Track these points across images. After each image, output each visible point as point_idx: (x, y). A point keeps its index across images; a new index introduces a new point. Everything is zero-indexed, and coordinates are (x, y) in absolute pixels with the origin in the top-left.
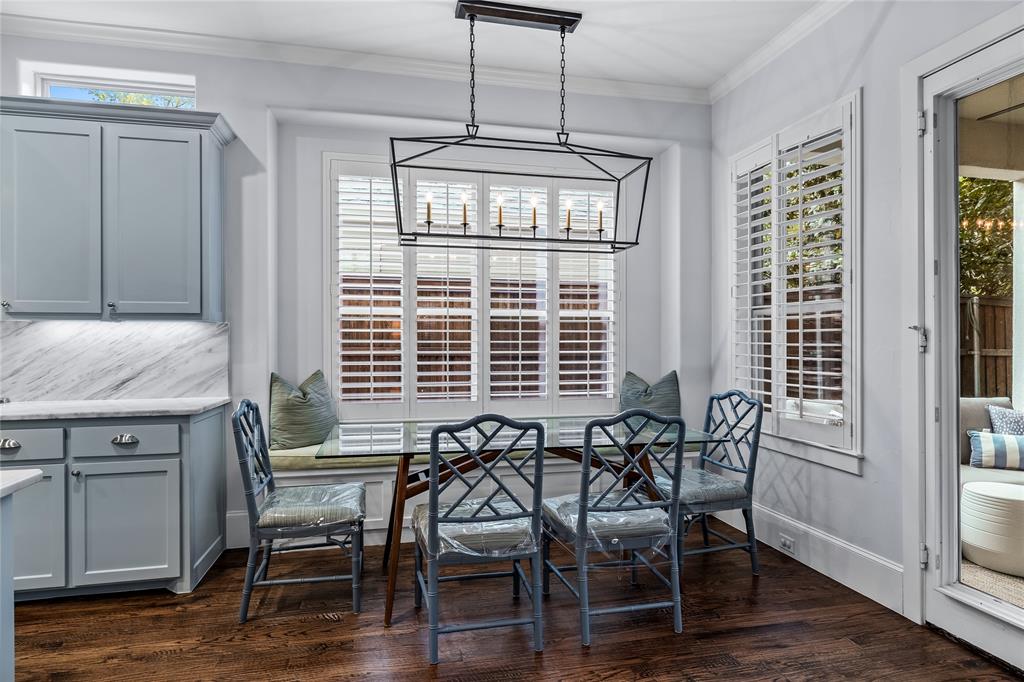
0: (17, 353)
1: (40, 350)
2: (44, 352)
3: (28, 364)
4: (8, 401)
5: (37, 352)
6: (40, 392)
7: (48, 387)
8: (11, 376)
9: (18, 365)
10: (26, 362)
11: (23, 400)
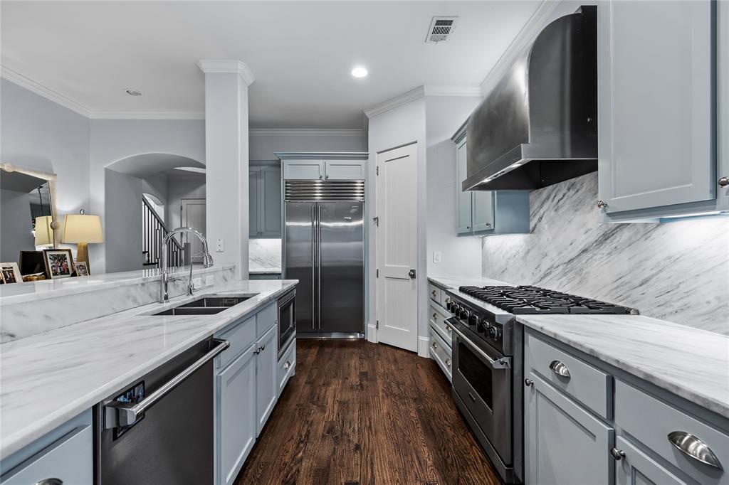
0: (646, 260)
1: (669, 258)
2: (674, 260)
3: (656, 274)
4: (638, 313)
5: (665, 260)
6: (669, 310)
7: (677, 305)
8: (641, 285)
9: (647, 274)
10: (654, 271)
11: (651, 316)
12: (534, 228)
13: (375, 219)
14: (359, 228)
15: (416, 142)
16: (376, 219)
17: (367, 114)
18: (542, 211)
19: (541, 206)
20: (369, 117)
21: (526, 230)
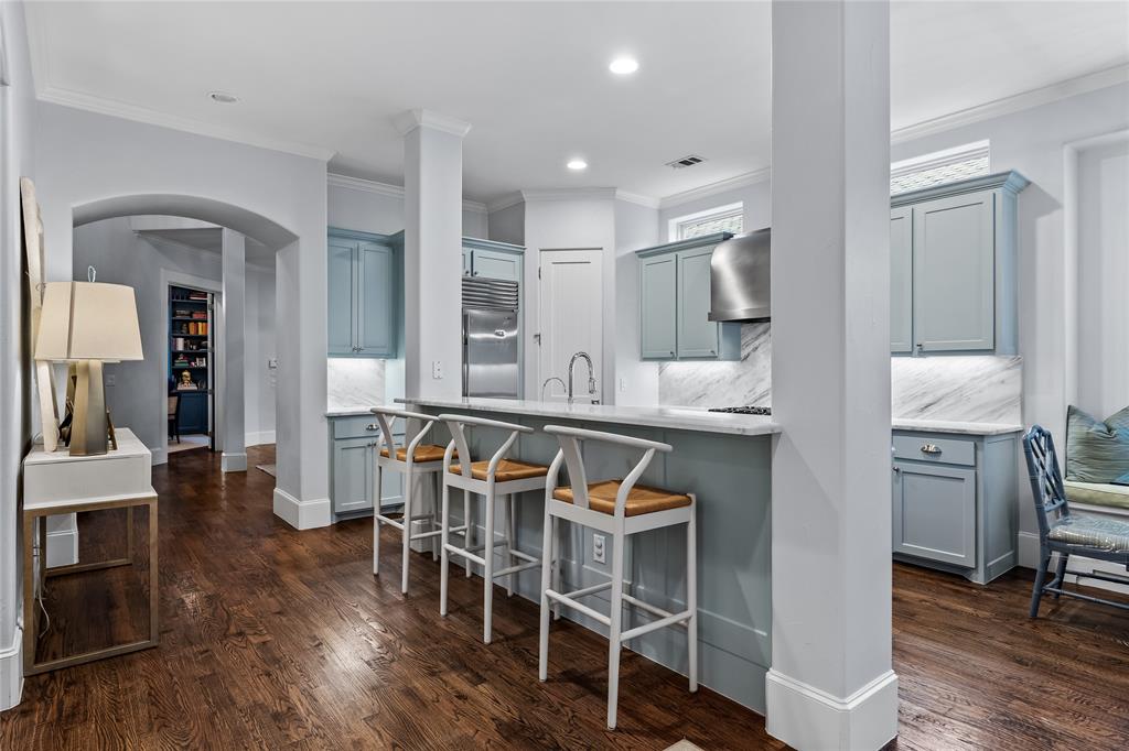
12: (746, 358)
13: (536, 336)
14: (513, 341)
15: (601, 249)
16: (538, 336)
17: (524, 195)
18: (757, 343)
19: (756, 338)
20: (526, 200)
21: (736, 357)
